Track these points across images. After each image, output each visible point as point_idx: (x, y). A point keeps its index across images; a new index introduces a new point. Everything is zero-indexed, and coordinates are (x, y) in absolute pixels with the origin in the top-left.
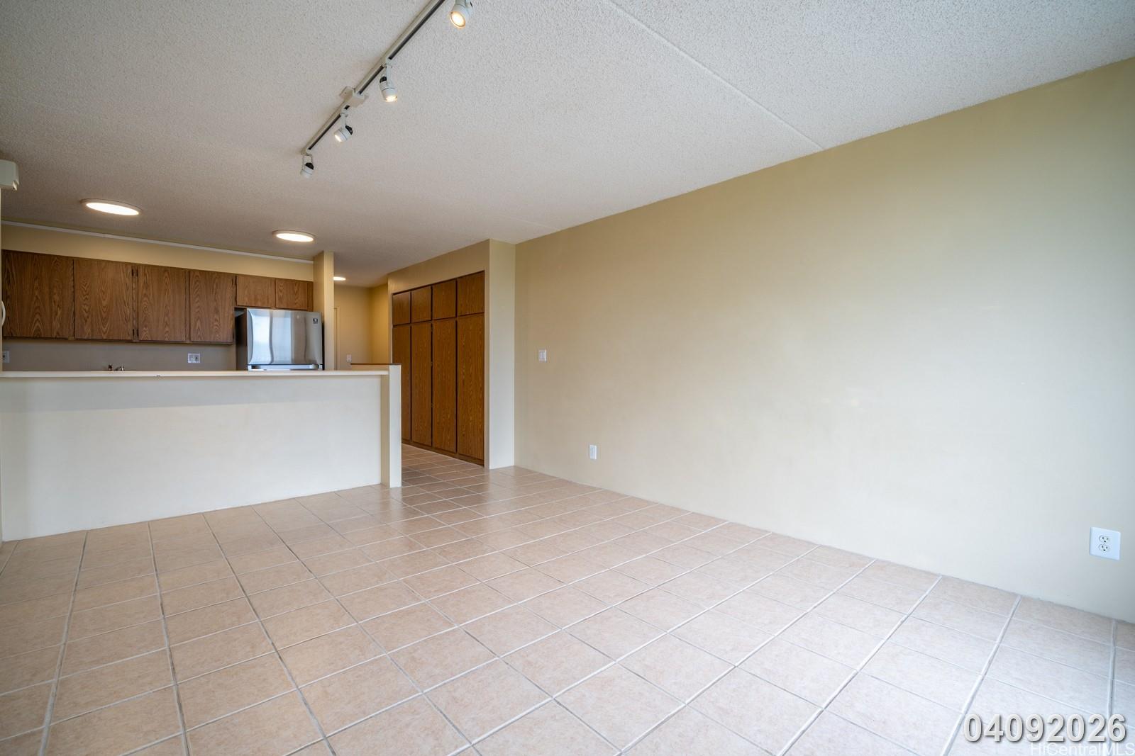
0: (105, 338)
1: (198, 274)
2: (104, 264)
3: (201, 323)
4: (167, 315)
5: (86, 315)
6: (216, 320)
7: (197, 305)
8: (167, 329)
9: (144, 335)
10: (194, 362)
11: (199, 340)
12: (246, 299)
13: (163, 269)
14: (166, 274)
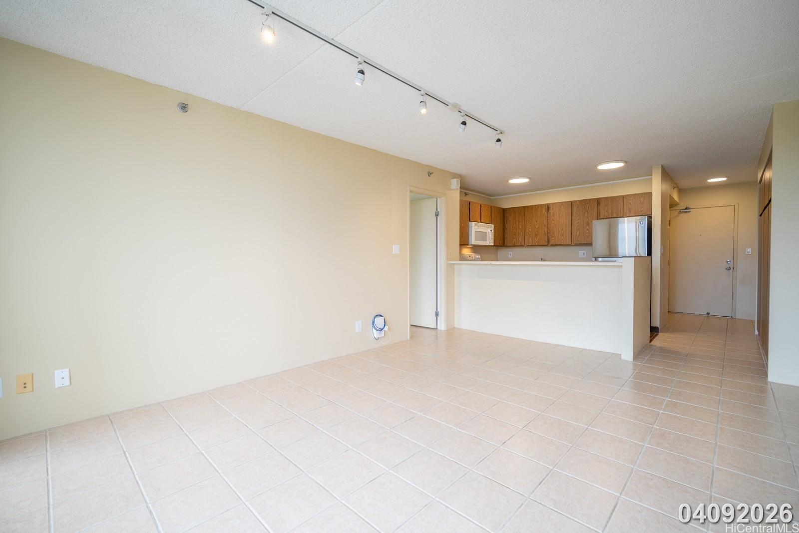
0: (537, 244)
1: (578, 202)
2: (537, 207)
3: (579, 233)
4: (562, 229)
5: (530, 233)
6: (588, 229)
7: (577, 222)
8: (563, 238)
9: (552, 242)
10: (583, 256)
11: (578, 243)
12: (606, 213)
13: (561, 204)
14: (563, 206)
